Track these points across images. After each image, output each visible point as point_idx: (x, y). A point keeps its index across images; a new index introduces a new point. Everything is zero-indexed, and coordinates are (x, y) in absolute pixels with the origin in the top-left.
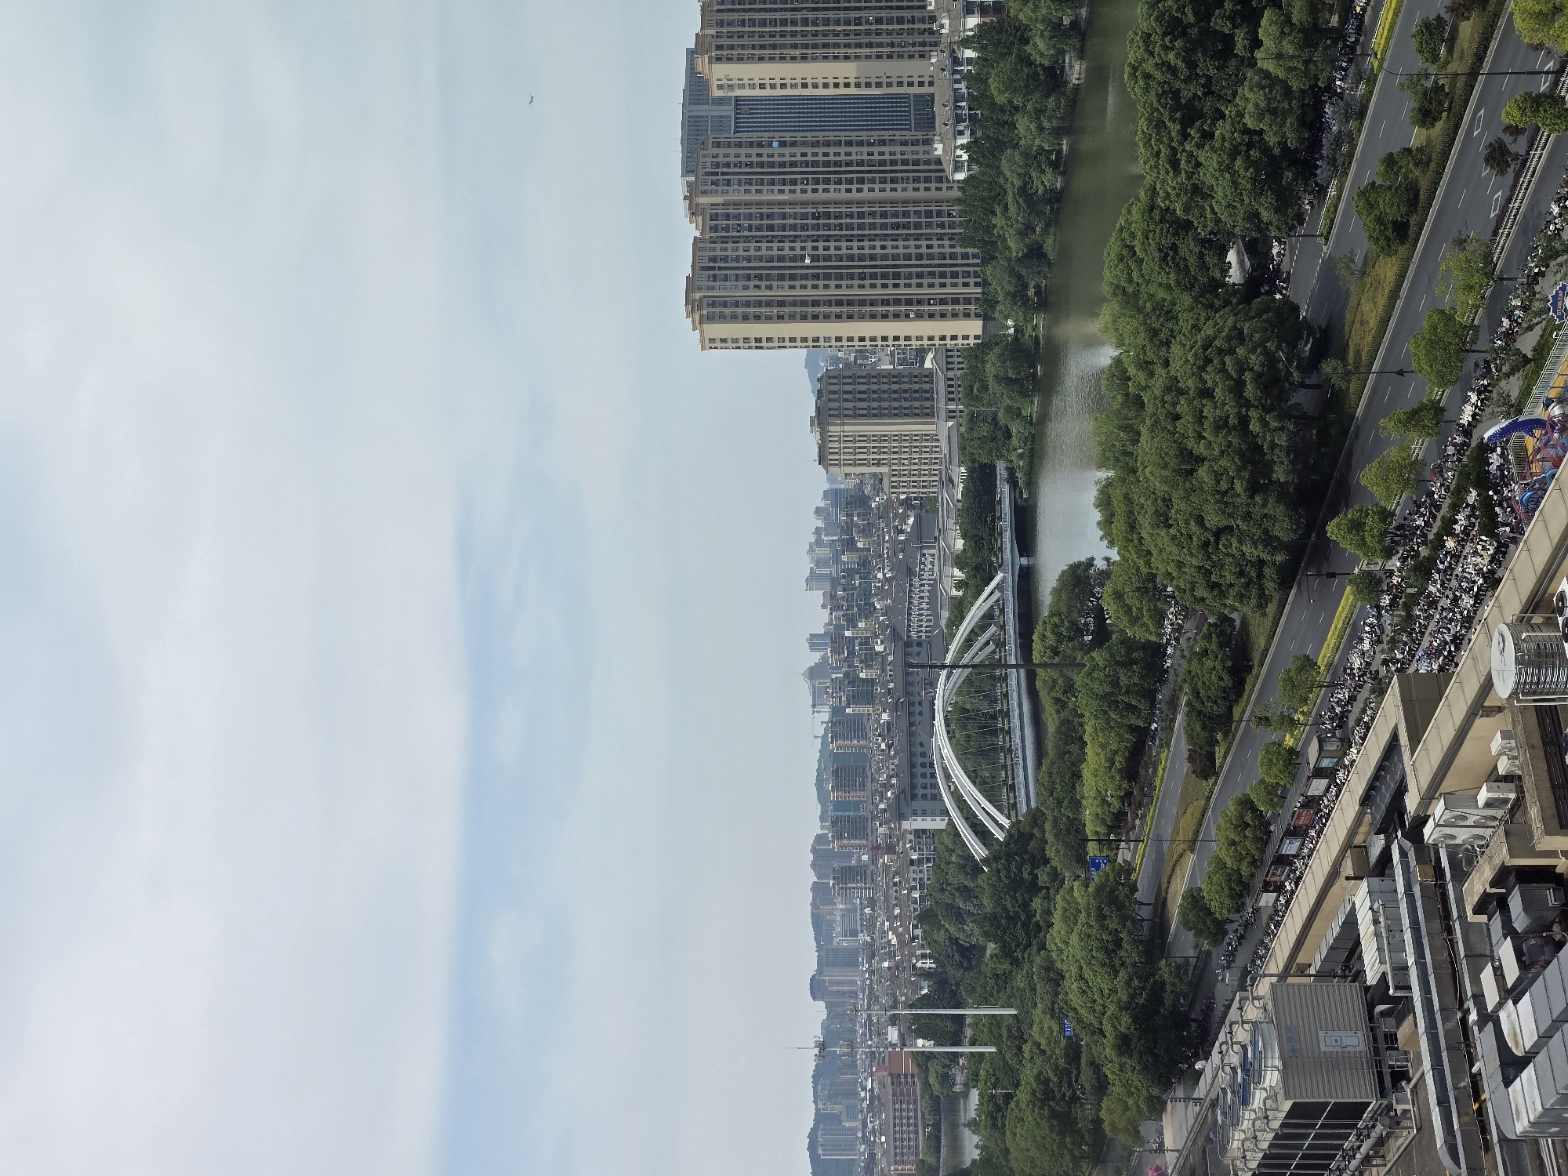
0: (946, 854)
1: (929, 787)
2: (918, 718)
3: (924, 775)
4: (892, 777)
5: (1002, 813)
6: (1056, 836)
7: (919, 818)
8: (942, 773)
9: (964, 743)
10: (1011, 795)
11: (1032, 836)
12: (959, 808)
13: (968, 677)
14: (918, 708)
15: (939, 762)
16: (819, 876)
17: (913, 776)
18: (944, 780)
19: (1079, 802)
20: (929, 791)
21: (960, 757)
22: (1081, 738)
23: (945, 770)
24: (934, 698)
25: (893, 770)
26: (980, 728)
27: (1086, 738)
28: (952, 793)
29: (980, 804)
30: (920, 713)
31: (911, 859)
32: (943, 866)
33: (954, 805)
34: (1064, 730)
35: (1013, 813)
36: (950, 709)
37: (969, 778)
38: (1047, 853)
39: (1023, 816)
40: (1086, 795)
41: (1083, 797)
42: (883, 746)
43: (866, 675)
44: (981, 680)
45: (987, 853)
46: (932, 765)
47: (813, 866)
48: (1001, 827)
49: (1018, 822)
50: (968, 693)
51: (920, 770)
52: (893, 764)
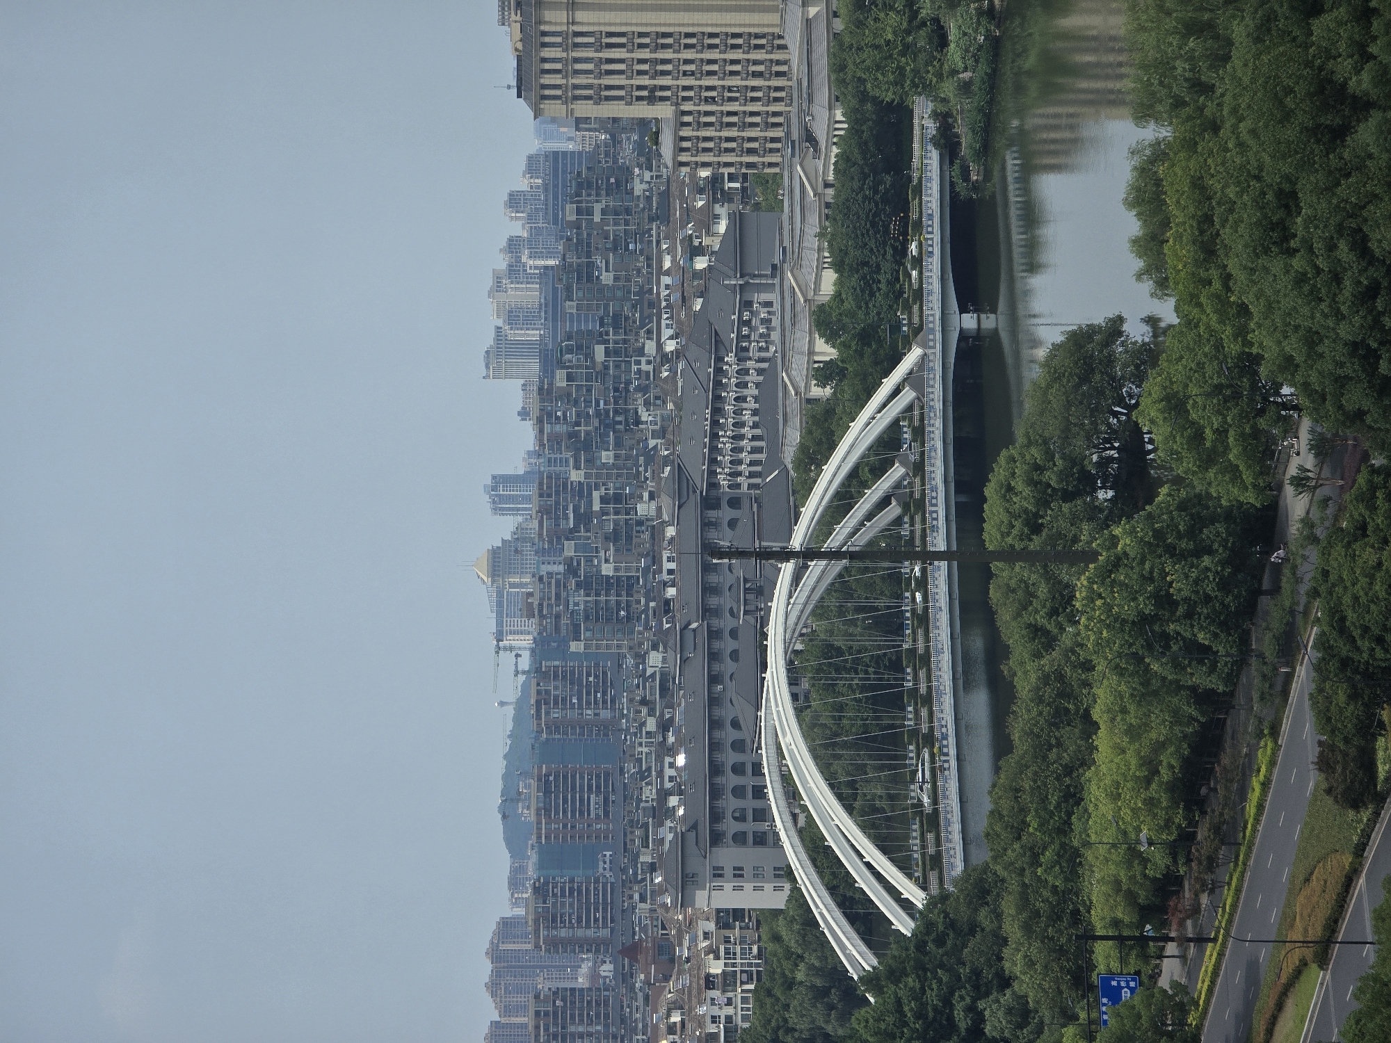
0: (787, 965)
1: (750, 817)
2: (728, 667)
3: (739, 792)
4: (669, 793)
5: (909, 876)
6: (1027, 928)
7: (728, 886)
8: (778, 786)
9: (829, 722)
10: (930, 837)
11: (973, 928)
12: (815, 865)
13: (840, 575)
14: (728, 645)
15: (774, 761)
16: (506, 1010)
17: (715, 793)
18: (783, 803)
19: (1076, 853)
20: (750, 826)
21: (822, 752)
22: (1087, 716)
23: (786, 779)
24: (764, 622)
25: (671, 779)
26: (863, 689)
27: (1096, 714)
28: (800, 832)
29: (861, 856)
30: (735, 655)
31: (708, 976)
32: (778, 992)
33: (804, 856)
34: (1048, 693)
35: (933, 877)
36: (799, 647)
37: (840, 797)
38: (1007, 965)
39: (955, 882)
40: (1093, 838)
41: (1087, 844)
42: (651, 725)
43: (616, 569)
44: (870, 586)
45: (875, 962)
46: (757, 769)
47: (494, 987)
48: (906, 905)
49: (944, 897)
50: (841, 612)
51: (731, 780)
52: (672, 765)
